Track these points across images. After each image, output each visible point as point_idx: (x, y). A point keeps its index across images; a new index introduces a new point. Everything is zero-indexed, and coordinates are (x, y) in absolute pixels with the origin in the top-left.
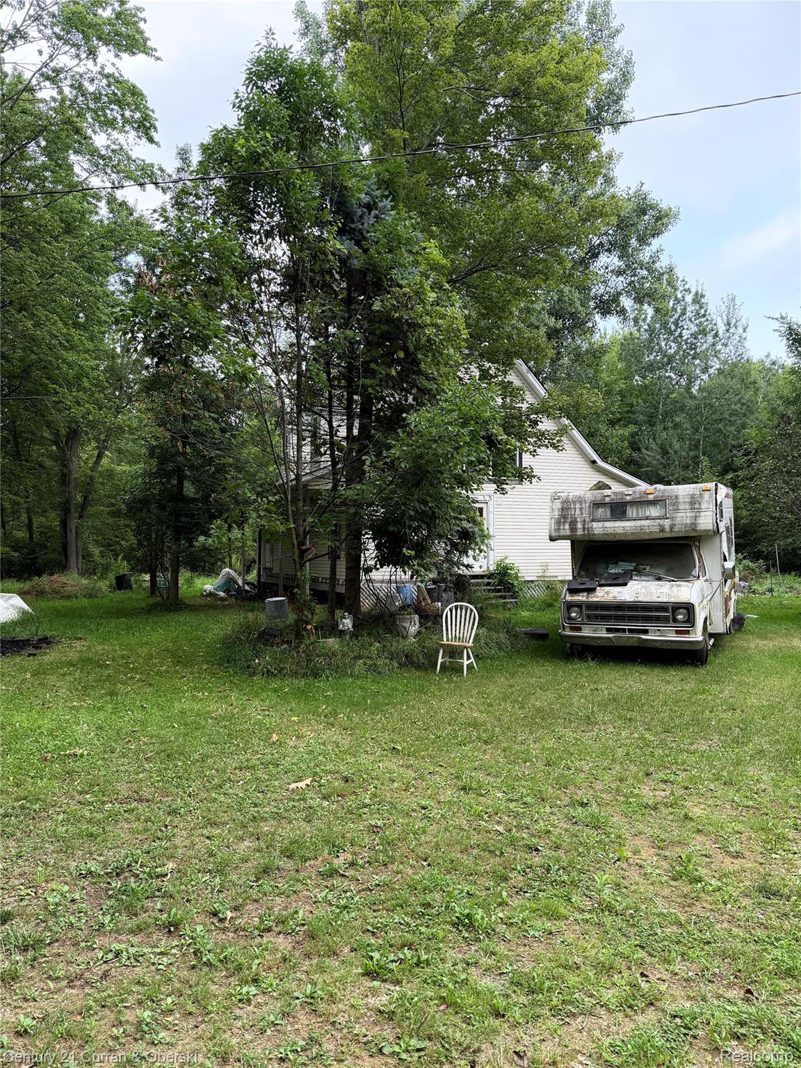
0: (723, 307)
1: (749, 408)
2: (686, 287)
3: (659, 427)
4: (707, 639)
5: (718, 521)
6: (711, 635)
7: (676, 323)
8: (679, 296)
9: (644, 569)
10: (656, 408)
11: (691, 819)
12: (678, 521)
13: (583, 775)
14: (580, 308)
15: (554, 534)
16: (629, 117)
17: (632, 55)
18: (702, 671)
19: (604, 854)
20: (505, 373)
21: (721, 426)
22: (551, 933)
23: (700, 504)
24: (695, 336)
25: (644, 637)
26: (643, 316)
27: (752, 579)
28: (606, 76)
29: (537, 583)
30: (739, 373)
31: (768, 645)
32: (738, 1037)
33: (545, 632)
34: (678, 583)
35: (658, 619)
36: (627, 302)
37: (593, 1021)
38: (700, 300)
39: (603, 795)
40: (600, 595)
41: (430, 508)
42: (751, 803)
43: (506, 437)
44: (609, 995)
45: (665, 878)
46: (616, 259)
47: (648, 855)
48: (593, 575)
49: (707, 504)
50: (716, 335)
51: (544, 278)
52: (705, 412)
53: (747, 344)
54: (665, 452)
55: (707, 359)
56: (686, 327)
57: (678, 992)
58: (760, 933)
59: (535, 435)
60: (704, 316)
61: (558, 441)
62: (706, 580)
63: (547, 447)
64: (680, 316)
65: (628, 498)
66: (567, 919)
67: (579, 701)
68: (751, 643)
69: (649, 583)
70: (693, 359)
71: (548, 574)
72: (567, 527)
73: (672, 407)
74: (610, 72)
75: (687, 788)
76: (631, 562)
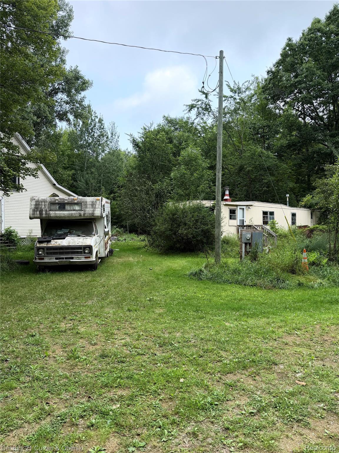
0: (110, 127)
1: (120, 169)
2: (96, 115)
3: (85, 173)
4: (98, 259)
5: (102, 213)
6: (99, 258)
7: (92, 129)
8: (93, 118)
9: (73, 232)
10: (84, 164)
11: (79, 333)
12: (87, 212)
13: (35, 323)
14: (49, 115)
15: (31, 216)
16: (72, 35)
17: (72, 8)
18: (95, 272)
19: (39, 356)
20: (9, 138)
21: (109, 175)
22: (7, 397)
23: (95, 205)
24: (99, 136)
25: (71, 260)
26: (78, 124)
27: (119, 235)
28: (61, 13)
29: (26, 239)
30: (116, 154)
31: (120, 260)
32: (83, 417)
33: (27, 261)
34: (86, 237)
35: (78, 253)
36: (71, 117)
37: (21, 430)
38: (101, 122)
39: (43, 330)
40: (53, 243)
42: (104, 322)
43: (8, 169)
44: (30, 417)
45: (64, 360)
46: (66, 97)
47: (59, 352)
48: (50, 235)
49: (98, 205)
50: (107, 138)
51: (28, 97)
52: (104, 169)
53: (119, 143)
54: (87, 184)
55: (104, 147)
56: (96, 132)
57: (61, 406)
58: (98, 373)
59: (23, 169)
60: (103, 129)
61: (36, 173)
62: (98, 236)
63: (30, 176)
64: (93, 127)
65: (66, 201)
66: (16, 388)
67: (40, 291)
68: (115, 260)
69: (74, 238)
70: (98, 146)
71: (32, 235)
72: (38, 213)
73: (90, 164)
74: (63, 12)
75: (80, 321)
76: (67, 229)
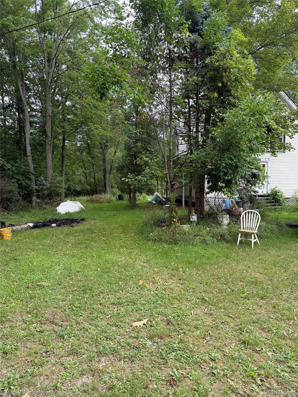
29: (292, 199)
41: (234, 162)
43: (277, 127)
